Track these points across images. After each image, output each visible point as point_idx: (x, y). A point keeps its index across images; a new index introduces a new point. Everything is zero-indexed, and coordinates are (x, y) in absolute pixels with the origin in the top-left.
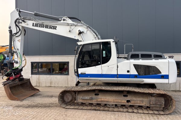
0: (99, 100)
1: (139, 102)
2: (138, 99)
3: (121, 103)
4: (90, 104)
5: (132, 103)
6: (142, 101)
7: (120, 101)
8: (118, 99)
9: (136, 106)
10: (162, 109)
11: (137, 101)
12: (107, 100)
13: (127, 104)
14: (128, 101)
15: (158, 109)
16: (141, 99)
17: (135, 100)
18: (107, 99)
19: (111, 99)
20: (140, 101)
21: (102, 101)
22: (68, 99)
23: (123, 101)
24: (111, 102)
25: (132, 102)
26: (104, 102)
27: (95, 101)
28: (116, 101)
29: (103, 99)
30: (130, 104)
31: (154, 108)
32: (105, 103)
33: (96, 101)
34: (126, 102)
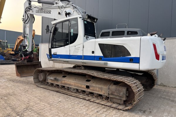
0: (63, 82)
1: (97, 89)
2: (98, 86)
3: (81, 87)
5: (91, 90)
6: (101, 89)
7: (80, 85)
8: (78, 83)
9: (95, 93)
10: (122, 103)
12: (69, 83)
13: (86, 90)
14: (88, 87)
15: (119, 101)
16: (100, 86)
17: (94, 87)
18: (70, 82)
19: (73, 82)
20: (99, 88)
21: (65, 84)
22: (41, 78)
23: (83, 86)
24: (72, 85)
25: (91, 88)
26: (67, 85)
28: (77, 85)
29: (66, 82)
30: (89, 90)
31: (115, 100)
33: (61, 83)
34: (85, 87)
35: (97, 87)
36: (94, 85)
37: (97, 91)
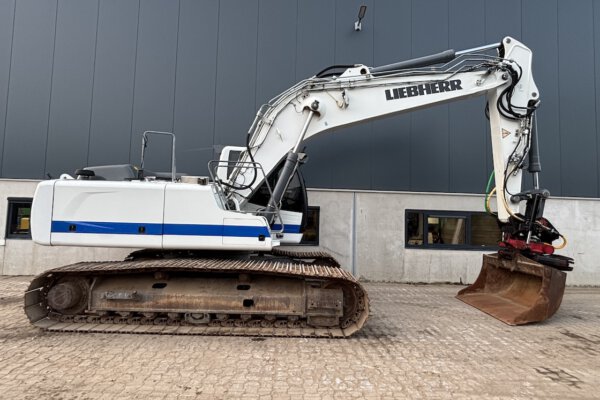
0: (163, 301)
1: (277, 304)
2: (276, 296)
3: (227, 308)
4: (135, 314)
5: (258, 309)
6: (287, 302)
7: (223, 303)
8: (217, 298)
9: (271, 315)
10: (337, 322)
11: (272, 300)
12: (186, 301)
13: (245, 311)
14: (248, 303)
15: (327, 322)
16: (283, 296)
17: (266, 299)
18: (188, 298)
19: (199, 298)
20: (281, 300)
21: (170, 305)
22: (62, 302)
23: (234, 303)
24: (197, 306)
25: (258, 305)
26: (177, 307)
27: (148, 306)
28: (212, 302)
29: (173, 300)
30: (252, 311)
31: (317, 321)
32: (179, 310)
33: (153, 306)
34: (241, 304)
35: (274, 299)
36: (265, 295)
37: (274, 309)
